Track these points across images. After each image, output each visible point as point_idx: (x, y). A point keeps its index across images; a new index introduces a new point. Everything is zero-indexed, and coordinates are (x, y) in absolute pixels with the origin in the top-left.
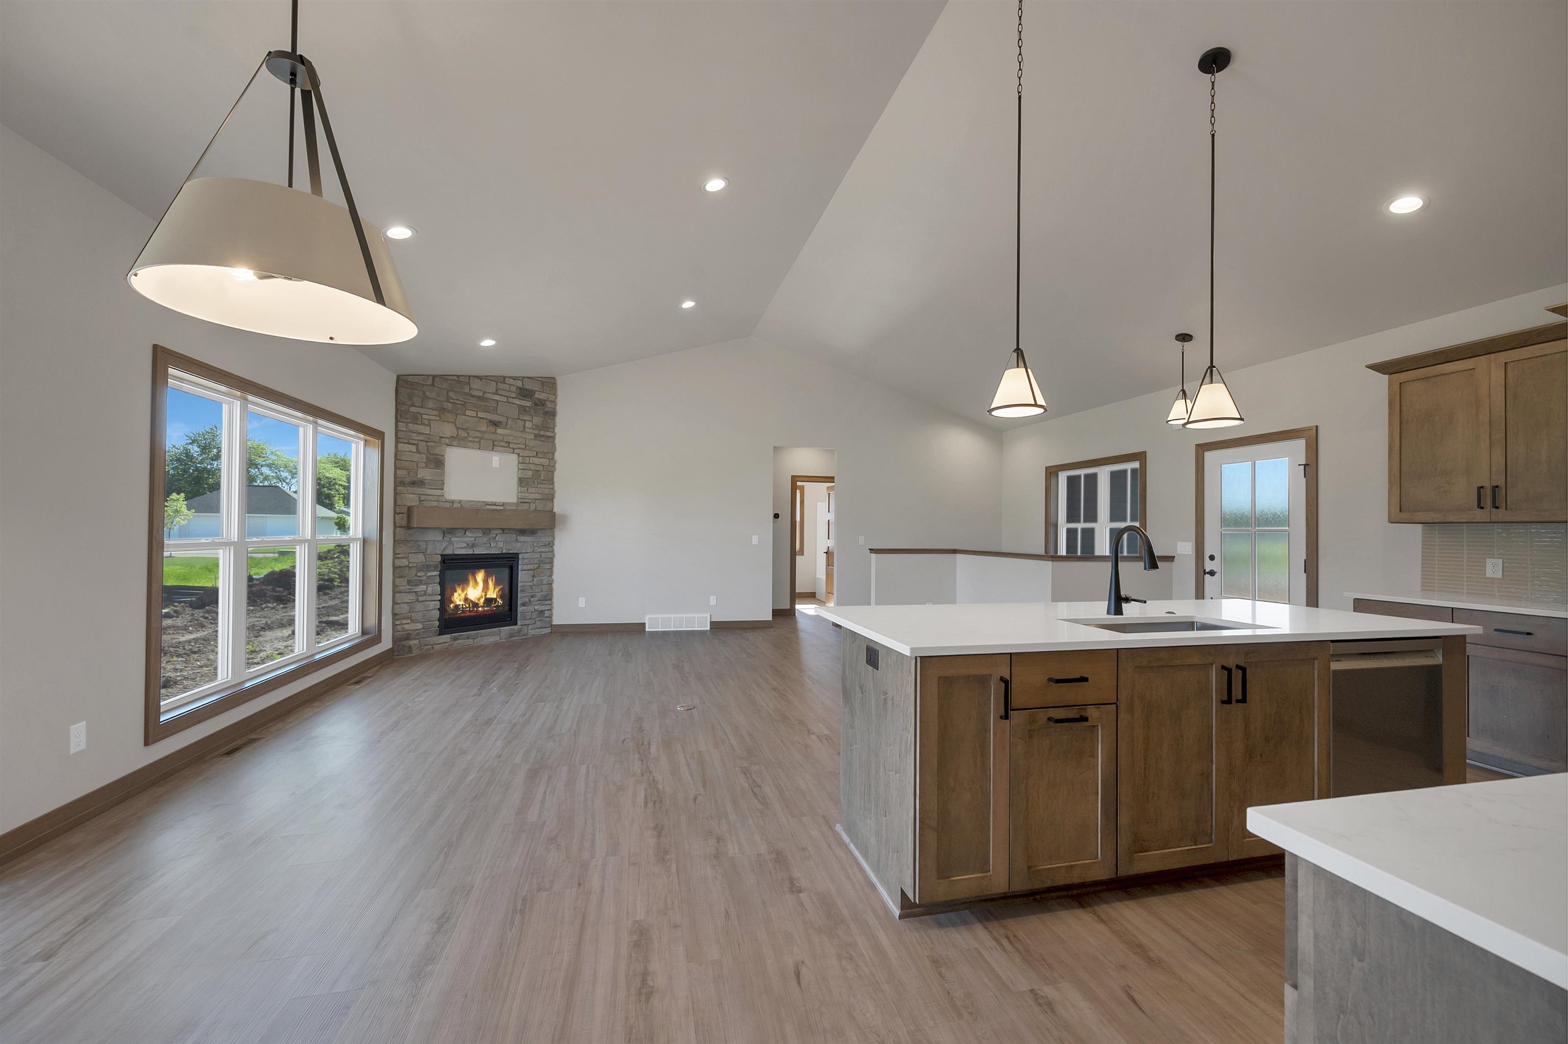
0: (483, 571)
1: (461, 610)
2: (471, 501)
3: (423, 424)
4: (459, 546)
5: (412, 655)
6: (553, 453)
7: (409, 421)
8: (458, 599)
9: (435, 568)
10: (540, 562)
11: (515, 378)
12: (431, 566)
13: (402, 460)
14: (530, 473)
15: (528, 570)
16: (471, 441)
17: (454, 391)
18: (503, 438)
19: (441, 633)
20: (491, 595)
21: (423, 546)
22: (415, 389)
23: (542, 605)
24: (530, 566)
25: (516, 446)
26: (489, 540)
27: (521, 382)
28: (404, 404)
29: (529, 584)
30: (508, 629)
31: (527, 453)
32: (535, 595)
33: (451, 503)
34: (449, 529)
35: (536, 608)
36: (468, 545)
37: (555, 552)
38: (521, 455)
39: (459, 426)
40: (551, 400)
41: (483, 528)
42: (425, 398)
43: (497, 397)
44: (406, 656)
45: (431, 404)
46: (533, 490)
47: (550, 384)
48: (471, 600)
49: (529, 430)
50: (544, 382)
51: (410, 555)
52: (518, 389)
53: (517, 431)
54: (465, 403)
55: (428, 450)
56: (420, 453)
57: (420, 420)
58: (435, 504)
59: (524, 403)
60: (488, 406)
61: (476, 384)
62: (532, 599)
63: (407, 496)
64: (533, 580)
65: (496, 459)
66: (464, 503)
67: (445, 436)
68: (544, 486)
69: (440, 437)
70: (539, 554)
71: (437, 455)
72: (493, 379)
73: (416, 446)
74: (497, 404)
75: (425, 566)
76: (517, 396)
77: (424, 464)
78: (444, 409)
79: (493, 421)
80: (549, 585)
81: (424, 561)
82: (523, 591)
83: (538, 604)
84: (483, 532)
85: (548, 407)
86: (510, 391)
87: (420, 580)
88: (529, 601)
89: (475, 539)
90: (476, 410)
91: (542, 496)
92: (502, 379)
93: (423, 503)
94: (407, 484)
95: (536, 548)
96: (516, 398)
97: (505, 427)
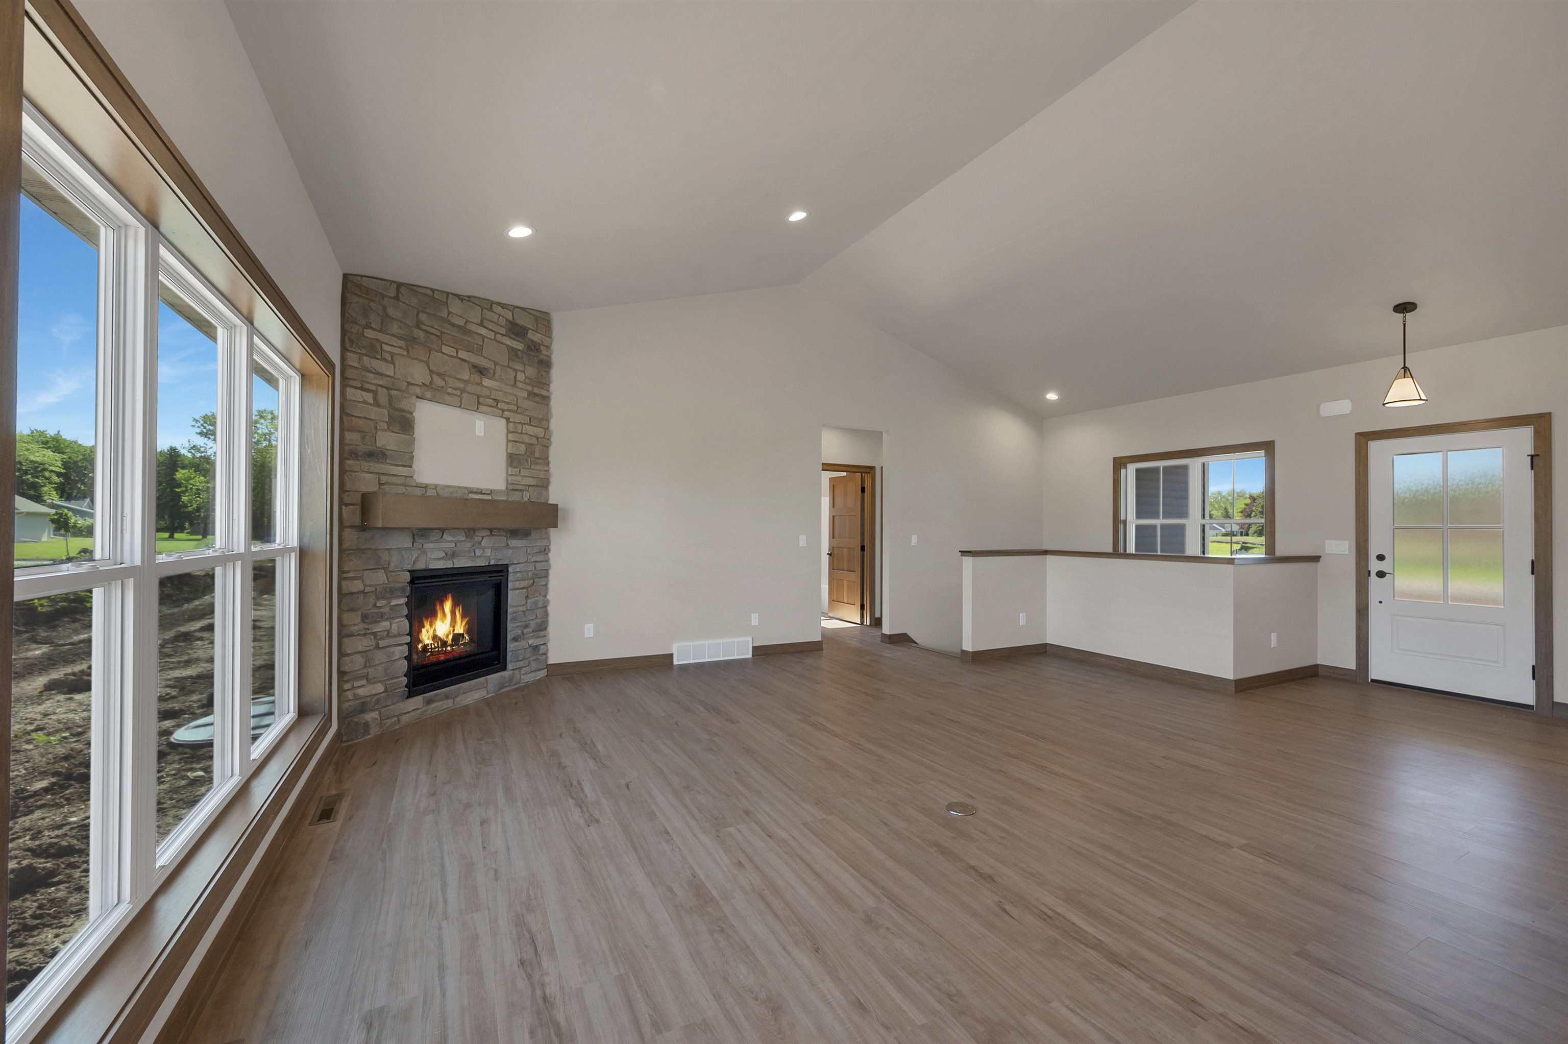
1: (430, 654)
2: (449, 487)
3: (383, 359)
4: (435, 557)
5: (369, 737)
6: (548, 421)
7: (364, 351)
8: (427, 636)
9: (402, 593)
10: (534, 576)
11: (504, 306)
12: (396, 590)
13: (353, 416)
14: (523, 447)
15: (521, 589)
16: (449, 394)
17: (425, 312)
18: (491, 393)
19: (410, 696)
20: (458, 630)
21: (385, 556)
22: (372, 301)
23: (536, 637)
24: (523, 582)
25: (505, 407)
26: (473, 546)
27: (511, 314)
28: (355, 322)
29: (520, 609)
30: (497, 677)
31: (519, 418)
32: (529, 624)
33: (424, 489)
34: (420, 529)
35: (530, 642)
36: (446, 554)
37: (551, 561)
38: (511, 420)
39: (434, 369)
40: (546, 344)
41: (466, 528)
42: (385, 318)
43: (483, 331)
44: (360, 740)
45: (394, 328)
46: (524, 472)
47: (543, 320)
48: (442, 638)
49: (521, 385)
50: (539, 317)
51: (363, 573)
52: (508, 322)
53: (507, 385)
54: (442, 333)
55: (390, 402)
56: (379, 406)
57: (380, 352)
58: (401, 490)
59: (514, 344)
60: (470, 342)
61: (456, 307)
62: (525, 631)
63: (361, 475)
64: (527, 602)
65: (480, 424)
66: (441, 489)
67: (415, 382)
68: (539, 467)
69: (408, 382)
70: (533, 564)
71: (403, 411)
72: (478, 303)
73: (372, 395)
74: (483, 341)
75: (388, 589)
76: (506, 332)
77: (385, 424)
78: (414, 338)
79: (477, 366)
80: (544, 609)
81: (386, 581)
82: (515, 619)
83: (532, 637)
84: (466, 534)
85: (542, 354)
86: (498, 323)
87: (381, 613)
88: (522, 633)
89: (456, 545)
90: (456, 346)
91: (537, 481)
92: (489, 304)
93: (383, 487)
94: (361, 456)
95: (530, 557)
96: (505, 336)
97: (492, 377)
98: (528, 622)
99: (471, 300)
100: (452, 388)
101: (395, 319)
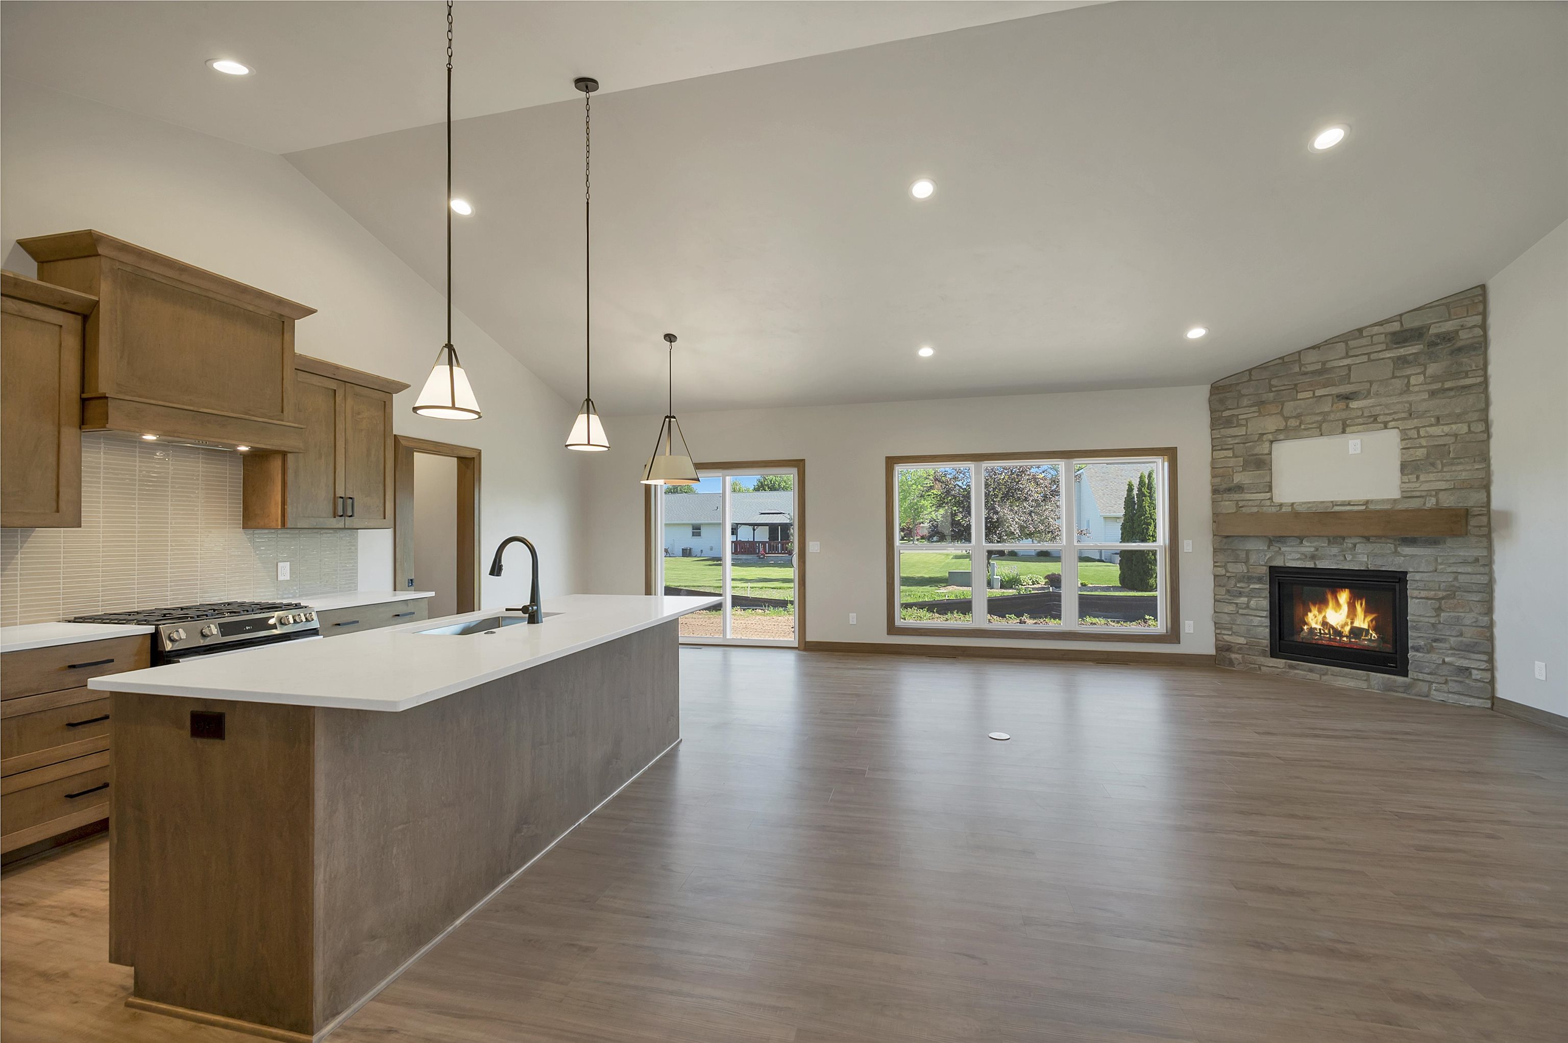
0: (1347, 591)
1: (1318, 635)
2: (1309, 503)
3: (1239, 425)
4: (1293, 558)
6: (1485, 410)
7: (1222, 426)
8: (1313, 622)
9: (1257, 581)
10: (1454, 589)
11: (1384, 322)
12: (1254, 578)
13: (1219, 468)
14: (1420, 453)
15: (1430, 599)
16: (1305, 429)
17: (1278, 377)
18: (1363, 413)
19: (1273, 655)
20: (1359, 624)
21: (1243, 555)
22: (1229, 391)
23: (1462, 657)
24: (1434, 592)
25: (1389, 418)
26: (1343, 551)
27: (1397, 324)
28: (1216, 411)
29: (1427, 620)
30: (1382, 677)
33: (1281, 507)
34: (1275, 537)
35: (1447, 659)
36: (1306, 557)
37: (1497, 575)
38: (1401, 428)
39: (1289, 416)
40: (1470, 325)
41: (1329, 536)
42: (1240, 397)
43: (1348, 361)
44: (1230, 668)
45: (1245, 402)
46: (1432, 477)
47: (1470, 299)
48: (1330, 625)
49: (1416, 389)
50: (1451, 302)
51: (1229, 565)
52: (1390, 335)
53: (1393, 395)
54: (1296, 385)
55: (1246, 452)
56: (1236, 457)
57: (1235, 422)
58: (1255, 510)
59: (1402, 352)
60: (1332, 377)
61: (1309, 357)
62: (1434, 644)
63: (1222, 503)
64: (1438, 616)
65: (1354, 443)
66: (1298, 505)
67: (1266, 432)
68: (1460, 467)
69: (1260, 434)
70: (1453, 575)
71: (1256, 455)
72: (1340, 340)
73: (1231, 451)
74: (1350, 370)
75: (1246, 577)
76: (1386, 347)
77: (1241, 467)
78: (1263, 401)
79: (1342, 395)
80: (1479, 629)
81: (1246, 571)
82: (1416, 629)
83: (1452, 655)
84: (1329, 541)
85: (1462, 340)
86: (1372, 344)
87: (1240, 591)
88: (1429, 646)
89: (1317, 550)
90: (1312, 389)
91: (1454, 484)
92: (1357, 333)
93: (1241, 509)
94: (1222, 492)
95: (1442, 566)
96: (1384, 350)
97: (1365, 397)
98: (1443, 637)
99: (1329, 343)
100: (1308, 424)
101: (1247, 395)
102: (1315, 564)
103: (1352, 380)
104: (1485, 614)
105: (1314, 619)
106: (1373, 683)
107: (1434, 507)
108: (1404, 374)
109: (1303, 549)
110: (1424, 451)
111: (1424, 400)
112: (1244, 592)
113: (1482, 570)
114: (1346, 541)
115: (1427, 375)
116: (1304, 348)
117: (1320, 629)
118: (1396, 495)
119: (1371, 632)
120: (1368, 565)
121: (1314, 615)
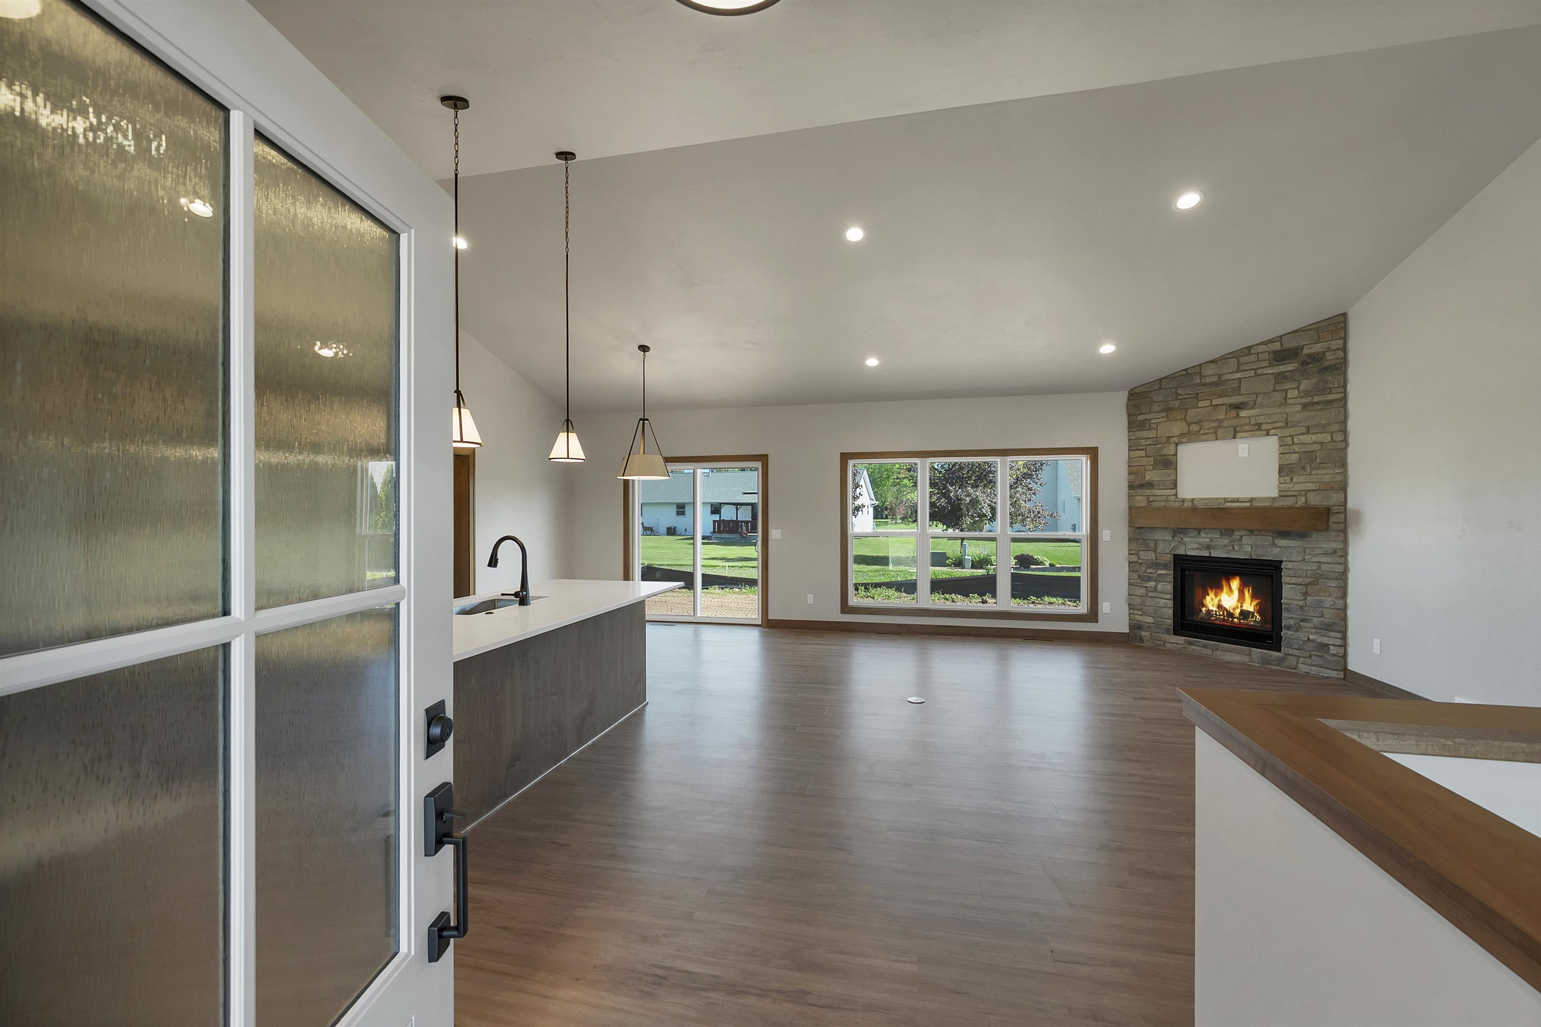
0: (1238, 578)
1: (1213, 616)
2: (1206, 498)
3: (1150, 429)
4: (1192, 547)
5: (1146, 645)
6: (1344, 422)
7: (1137, 429)
8: (1211, 603)
9: (1164, 567)
10: (1318, 576)
11: (1265, 343)
12: (1160, 564)
13: (1134, 466)
14: (1294, 457)
15: (1300, 584)
16: (1204, 434)
17: (1182, 387)
18: (1250, 421)
19: (1178, 633)
20: (1247, 606)
21: (1152, 544)
22: (1143, 398)
23: (1322, 635)
24: (1295, 579)
25: (1270, 426)
26: (1231, 542)
27: (1278, 343)
28: (1133, 415)
29: (1296, 603)
30: (1261, 652)
31: (1287, 432)
33: (1184, 502)
34: (1178, 528)
35: (1311, 636)
36: (1203, 546)
37: (1350, 565)
38: (1280, 436)
39: (1191, 421)
40: (1334, 348)
42: (1152, 404)
43: (1240, 375)
44: (1141, 644)
45: (1156, 408)
46: (1302, 479)
47: (1334, 325)
48: (1225, 607)
49: (1292, 401)
50: (1320, 327)
51: (1141, 553)
52: (1272, 353)
53: (1274, 406)
54: (1197, 394)
55: (1156, 453)
56: (1148, 457)
57: (1148, 426)
58: (1163, 504)
59: (1282, 368)
60: (1227, 389)
61: (1209, 370)
62: (1302, 624)
63: (1136, 498)
64: (1305, 599)
65: (1243, 447)
66: (1197, 501)
67: (1173, 435)
68: (1324, 471)
69: (1167, 436)
70: (1317, 564)
71: (1165, 455)
72: (1232, 356)
73: (1144, 451)
74: (1240, 383)
75: (1154, 563)
76: (1270, 363)
77: (1152, 466)
78: (1170, 408)
79: (1233, 405)
80: (1336, 611)
81: (1154, 559)
82: (1288, 610)
83: (1315, 633)
84: (1221, 532)
85: (1328, 360)
86: (1258, 361)
87: (1149, 576)
88: (1297, 625)
89: (1211, 541)
90: (1210, 398)
91: (1320, 485)
92: (1246, 351)
93: (1151, 503)
94: (1136, 487)
95: (1309, 557)
96: (1268, 367)
97: (1252, 408)
98: (1309, 618)
99: (1224, 358)
100: (1206, 429)
101: (1158, 402)
102: (1210, 553)
103: (1242, 392)
104: (1342, 598)
105: (1211, 602)
106: (1254, 657)
107: (1304, 505)
108: (1283, 388)
109: (1200, 540)
110: (1296, 456)
111: (1298, 412)
112: (1152, 577)
113: (1339, 560)
114: (1235, 533)
115: (1300, 390)
116: (1206, 361)
117: (1216, 611)
118: (1275, 494)
119: (1256, 614)
120: (1251, 555)
121: (1211, 598)
